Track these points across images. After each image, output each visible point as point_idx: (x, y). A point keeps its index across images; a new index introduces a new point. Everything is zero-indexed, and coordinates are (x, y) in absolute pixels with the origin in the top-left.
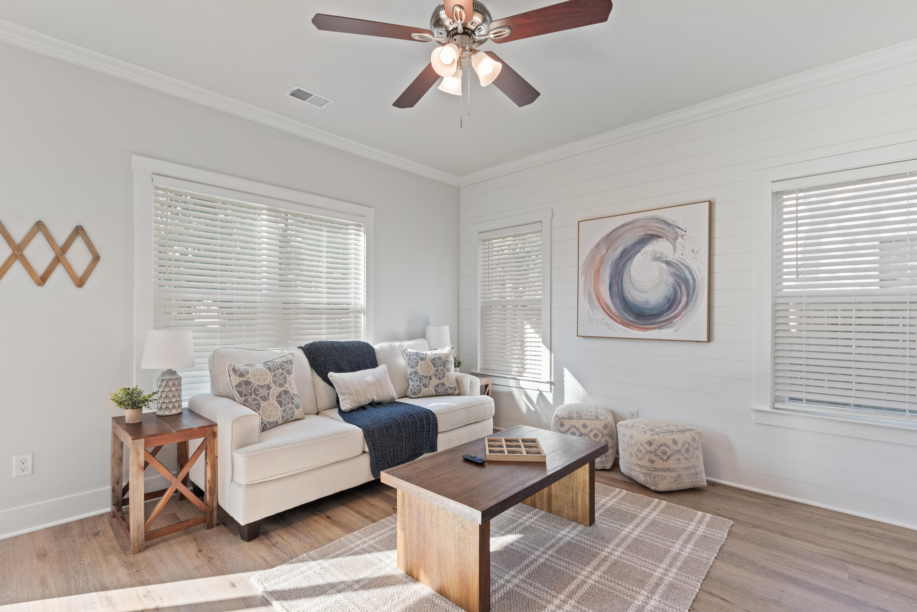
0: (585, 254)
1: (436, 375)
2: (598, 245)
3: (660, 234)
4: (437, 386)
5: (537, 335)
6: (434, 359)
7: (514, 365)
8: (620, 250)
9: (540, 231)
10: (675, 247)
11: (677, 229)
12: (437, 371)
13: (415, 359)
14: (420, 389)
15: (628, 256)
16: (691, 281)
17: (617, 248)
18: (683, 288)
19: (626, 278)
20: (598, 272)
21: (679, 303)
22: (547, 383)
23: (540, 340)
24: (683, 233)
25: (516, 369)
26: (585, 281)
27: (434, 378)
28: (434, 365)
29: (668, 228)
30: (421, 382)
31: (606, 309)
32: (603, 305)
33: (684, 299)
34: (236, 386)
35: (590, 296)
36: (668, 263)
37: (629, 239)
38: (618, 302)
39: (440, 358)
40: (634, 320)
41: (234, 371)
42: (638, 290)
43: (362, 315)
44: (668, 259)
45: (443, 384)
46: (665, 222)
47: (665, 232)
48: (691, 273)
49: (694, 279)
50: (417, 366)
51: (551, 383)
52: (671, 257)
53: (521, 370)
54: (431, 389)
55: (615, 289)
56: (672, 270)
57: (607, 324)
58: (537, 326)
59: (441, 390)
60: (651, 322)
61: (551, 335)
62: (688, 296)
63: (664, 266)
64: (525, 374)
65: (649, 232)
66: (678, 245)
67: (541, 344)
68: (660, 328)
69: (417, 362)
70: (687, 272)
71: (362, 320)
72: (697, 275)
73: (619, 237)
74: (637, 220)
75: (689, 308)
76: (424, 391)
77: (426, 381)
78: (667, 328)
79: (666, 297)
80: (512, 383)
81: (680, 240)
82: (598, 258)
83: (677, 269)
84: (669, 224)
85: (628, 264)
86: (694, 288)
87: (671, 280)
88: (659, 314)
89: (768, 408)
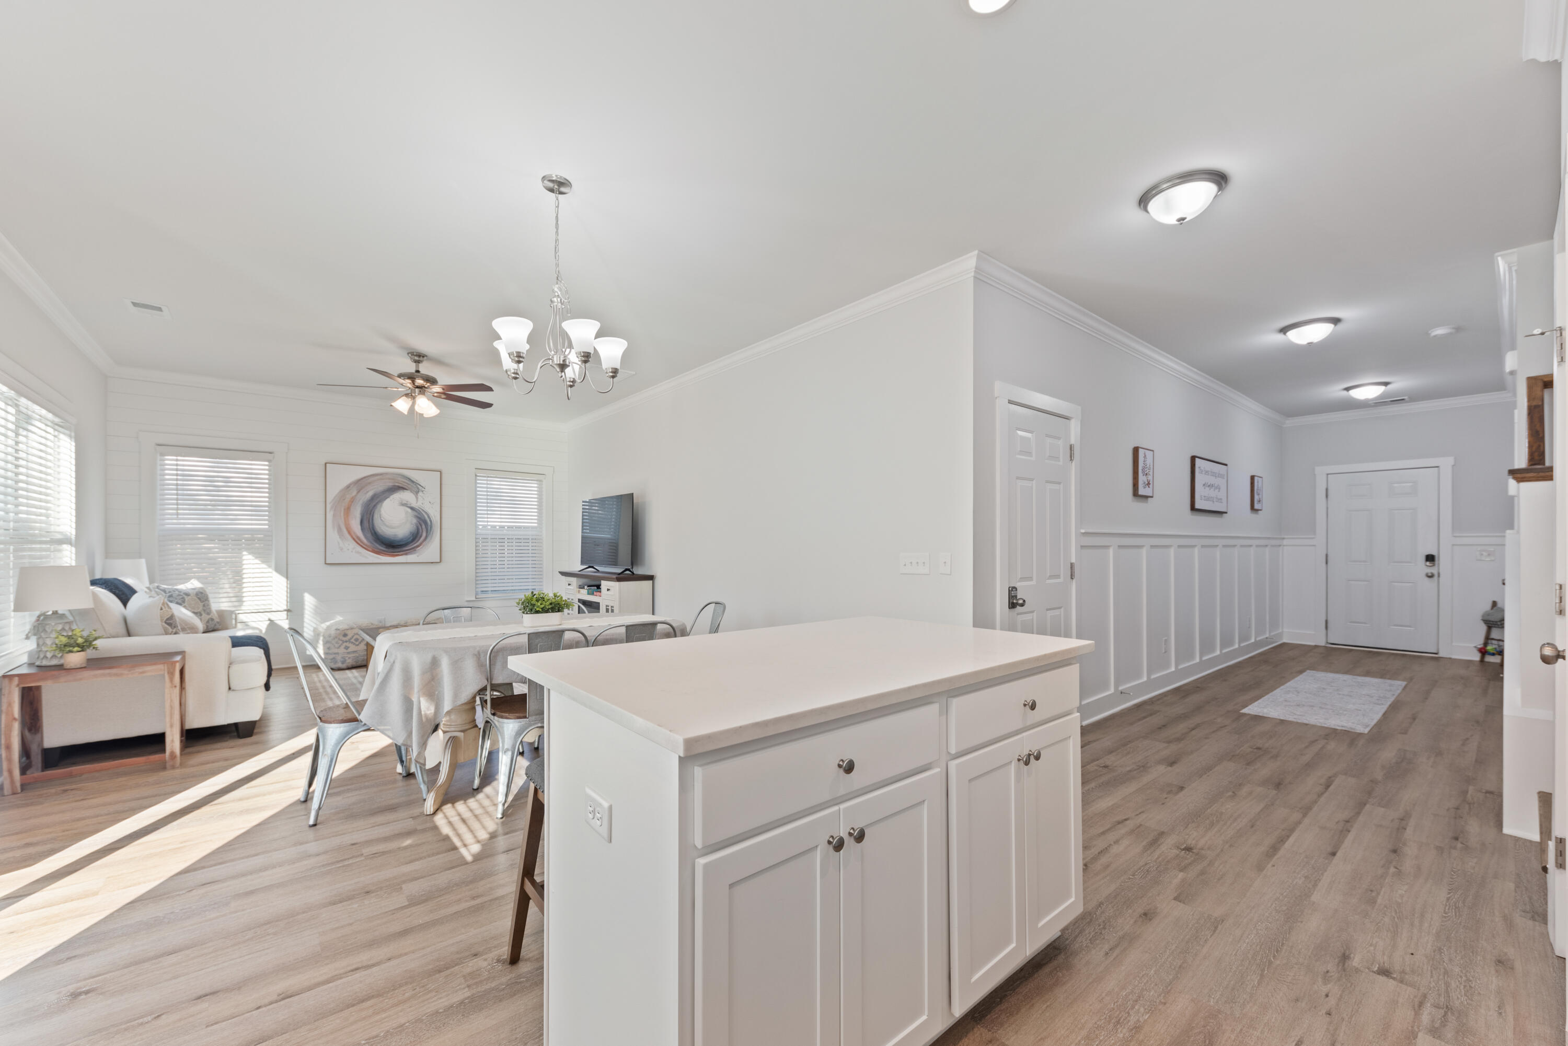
0: (333, 492)
1: (204, 610)
2: (348, 487)
3: (407, 488)
5: (264, 566)
6: (197, 594)
8: (370, 494)
9: (269, 459)
10: (417, 498)
11: (419, 486)
12: (203, 606)
13: (180, 595)
15: (378, 500)
16: (429, 522)
17: (368, 492)
18: (424, 527)
19: (376, 516)
20: (348, 510)
21: (421, 537)
22: (285, 610)
23: (271, 570)
24: (423, 489)
26: (334, 515)
27: (203, 614)
28: (199, 599)
29: (412, 484)
31: (357, 540)
32: (354, 537)
33: (424, 534)
35: (340, 530)
36: (412, 509)
37: (379, 487)
38: (369, 535)
39: (200, 591)
40: (384, 549)
42: (387, 526)
43: (67, 547)
44: (412, 505)
45: (212, 620)
46: (410, 479)
47: (409, 486)
48: (429, 517)
49: (431, 521)
50: (184, 602)
51: (288, 611)
52: (414, 505)
55: (366, 524)
56: (416, 514)
57: (358, 553)
58: (262, 556)
60: (399, 550)
61: (287, 565)
62: (427, 532)
63: (409, 510)
64: (243, 608)
65: (397, 484)
66: (419, 497)
67: (274, 574)
68: (406, 554)
69: (183, 598)
70: (426, 516)
71: (68, 553)
72: (433, 519)
73: (370, 483)
74: (387, 474)
75: (428, 540)
78: (411, 554)
79: (411, 533)
81: (420, 494)
82: (348, 497)
83: (419, 513)
84: (413, 482)
85: (378, 506)
86: (431, 527)
87: (415, 521)
88: (406, 544)
89: (474, 599)
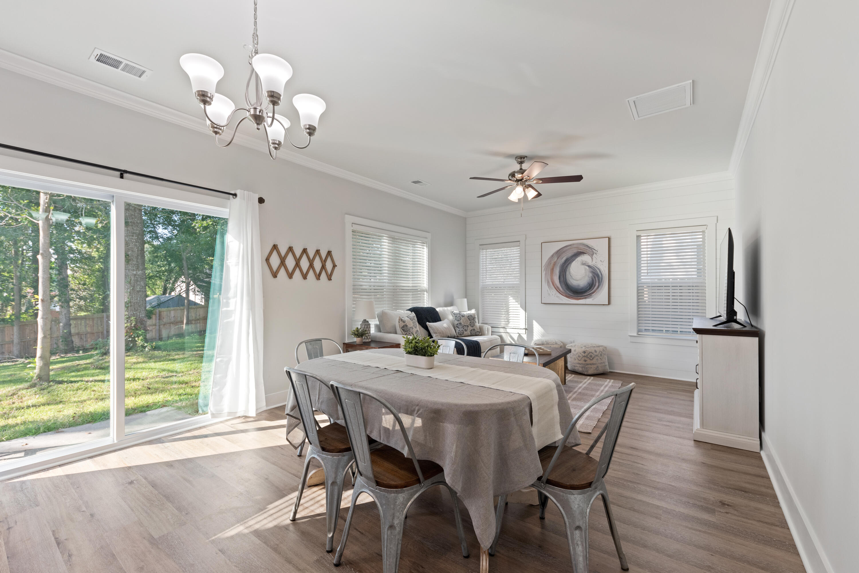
0: (545, 259)
1: (470, 325)
2: (552, 256)
3: (585, 252)
4: (471, 330)
5: (517, 303)
6: (469, 316)
7: (502, 320)
8: (564, 259)
9: (519, 246)
10: (592, 259)
11: (593, 250)
12: (471, 322)
13: (459, 316)
14: (464, 332)
15: (569, 262)
16: (600, 275)
17: (563, 258)
18: (597, 279)
19: (567, 273)
20: (552, 270)
21: (595, 286)
22: (524, 329)
23: (519, 306)
24: (596, 252)
25: (503, 323)
26: (546, 274)
27: (469, 327)
28: (469, 319)
29: (589, 249)
30: (463, 329)
31: (557, 289)
32: (556, 287)
33: (597, 284)
34: (402, 327)
35: (548, 282)
36: (589, 266)
37: (569, 254)
38: (564, 286)
39: (471, 316)
40: (572, 295)
41: (402, 320)
42: (574, 280)
43: (425, 293)
44: (589, 264)
45: (474, 330)
46: (587, 246)
47: (587, 251)
48: (600, 272)
49: (601, 274)
50: (461, 320)
51: (526, 329)
52: (590, 264)
53: (507, 323)
54: (468, 332)
55: (562, 279)
56: (591, 270)
57: (558, 297)
58: (516, 298)
59: (473, 332)
60: (581, 295)
61: (525, 303)
62: (599, 283)
63: (587, 268)
64: (509, 325)
65: (580, 251)
66: (594, 258)
67: (520, 308)
68: (585, 298)
69: (461, 318)
70: (598, 271)
71: (426, 296)
72: (603, 273)
73: (564, 252)
74: (573, 244)
75: (599, 288)
76: (465, 333)
77: (466, 328)
78: (589, 298)
79: (588, 283)
80: (502, 330)
81: (595, 255)
82: (553, 262)
83: (593, 270)
84: (590, 248)
85: (569, 266)
86: (602, 279)
87: (591, 275)
88: (585, 292)
89: (636, 335)
